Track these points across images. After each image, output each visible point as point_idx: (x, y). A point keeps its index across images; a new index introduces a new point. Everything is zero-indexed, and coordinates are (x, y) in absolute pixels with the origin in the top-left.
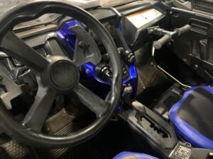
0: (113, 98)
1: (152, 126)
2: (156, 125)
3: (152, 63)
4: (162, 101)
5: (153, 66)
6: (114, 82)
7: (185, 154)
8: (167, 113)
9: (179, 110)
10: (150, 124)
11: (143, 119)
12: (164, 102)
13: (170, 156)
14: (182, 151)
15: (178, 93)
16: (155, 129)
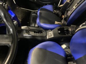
0: (11, 30)
1: (35, 32)
2: (36, 31)
3: (17, 8)
4: (31, 21)
5: (18, 8)
6: (5, 20)
7: (51, 34)
8: (36, 24)
9: (40, 20)
10: (33, 32)
11: (30, 32)
12: (32, 21)
13: (47, 38)
14: (50, 34)
15: (35, 15)
16: (37, 32)
